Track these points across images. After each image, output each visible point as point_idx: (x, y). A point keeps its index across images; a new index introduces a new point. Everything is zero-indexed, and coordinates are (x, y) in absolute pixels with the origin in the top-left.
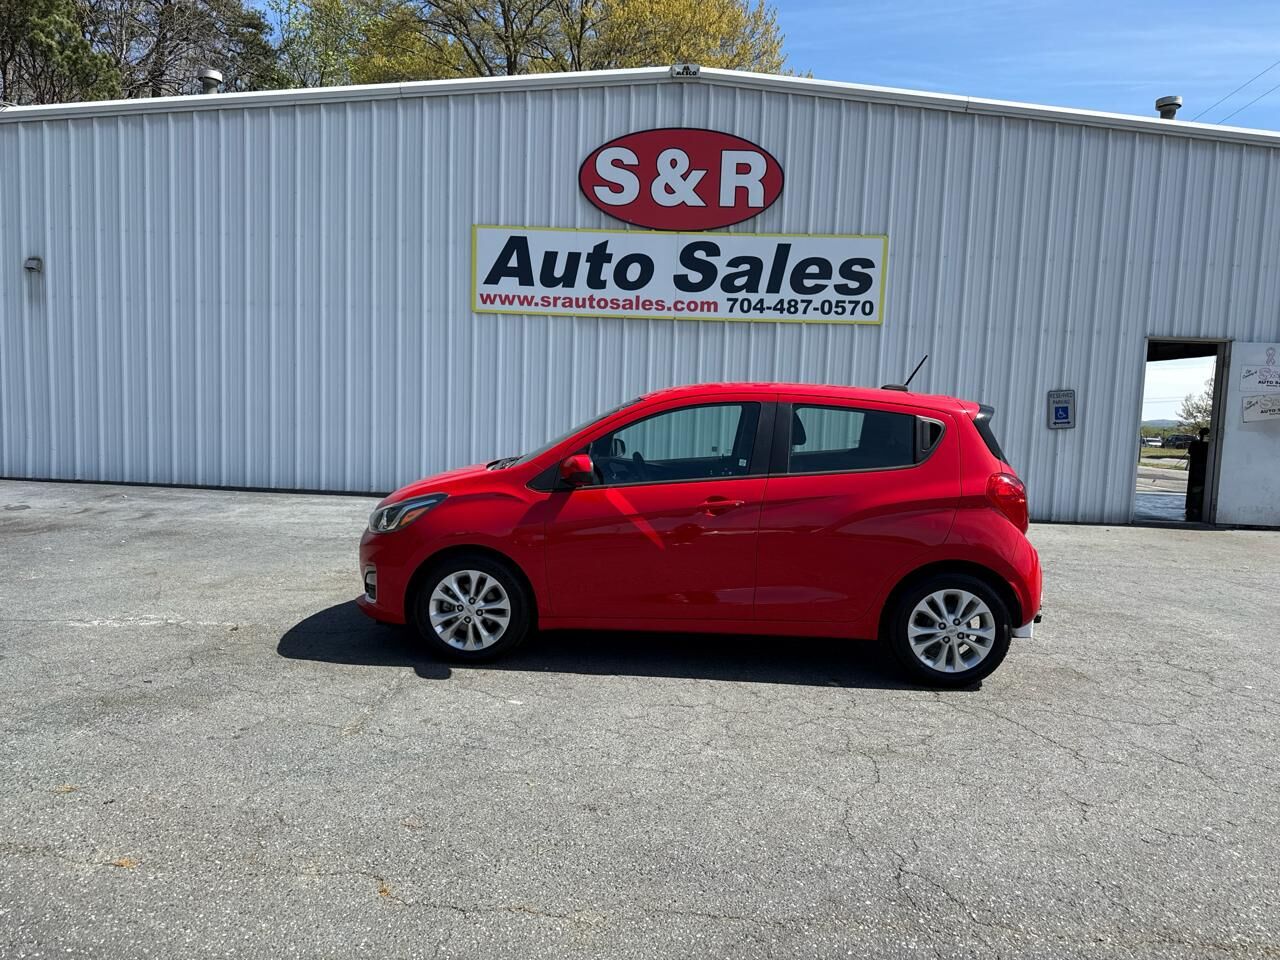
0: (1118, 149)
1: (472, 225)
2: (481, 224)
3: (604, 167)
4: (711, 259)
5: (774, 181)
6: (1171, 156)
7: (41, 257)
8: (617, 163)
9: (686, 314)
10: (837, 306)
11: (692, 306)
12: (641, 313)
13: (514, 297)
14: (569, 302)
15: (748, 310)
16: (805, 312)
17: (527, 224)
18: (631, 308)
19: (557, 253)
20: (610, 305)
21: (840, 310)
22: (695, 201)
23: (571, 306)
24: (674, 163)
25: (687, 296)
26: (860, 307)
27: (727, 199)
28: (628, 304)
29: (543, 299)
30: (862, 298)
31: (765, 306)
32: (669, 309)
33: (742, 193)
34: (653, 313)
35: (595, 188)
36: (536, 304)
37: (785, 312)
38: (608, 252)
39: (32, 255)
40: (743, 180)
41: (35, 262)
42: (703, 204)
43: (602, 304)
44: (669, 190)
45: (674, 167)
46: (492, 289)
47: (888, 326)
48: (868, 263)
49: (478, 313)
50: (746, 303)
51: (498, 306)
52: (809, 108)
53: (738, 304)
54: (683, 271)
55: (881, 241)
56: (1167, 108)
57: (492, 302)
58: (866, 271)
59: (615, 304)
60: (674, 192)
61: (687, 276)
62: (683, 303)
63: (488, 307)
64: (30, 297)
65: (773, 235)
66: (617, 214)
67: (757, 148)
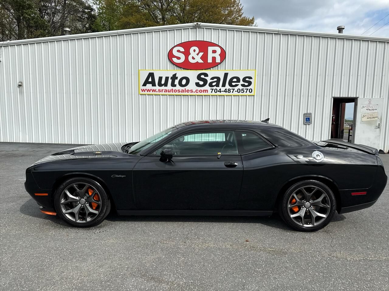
0: (323, 42)
1: (139, 70)
2: (141, 70)
3: (175, 52)
4: (206, 78)
6: (339, 43)
7: (22, 82)
8: (178, 51)
10: (242, 90)
11: (201, 91)
12: (186, 93)
13: (151, 90)
14: (166, 91)
15: (217, 92)
16: (233, 92)
17: (154, 69)
18: (183, 92)
19: (162, 77)
20: (177, 91)
21: (243, 91)
22: (201, 61)
24: (194, 51)
25: (199, 88)
26: (248, 90)
27: (210, 60)
28: (183, 91)
29: (159, 90)
30: (249, 88)
31: (221, 91)
32: (194, 92)
33: (214, 59)
34: (190, 93)
35: (173, 58)
36: (157, 92)
37: (227, 92)
38: (176, 76)
39: (20, 81)
40: (214, 55)
41: (20, 83)
42: (203, 62)
43: (175, 91)
44: (193, 58)
46: (144, 88)
47: (257, 96)
48: (250, 78)
49: (141, 95)
50: (216, 90)
51: (146, 92)
52: (233, 34)
53: (214, 90)
54: (198, 81)
55: (254, 72)
56: (340, 30)
58: (250, 80)
59: (179, 91)
60: (195, 59)
61: (199, 82)
62: (198, 90)
63: (143, 93)
64: (20, 93)
65: (223, 70)
66: (179, 66)
67: (218, 46)
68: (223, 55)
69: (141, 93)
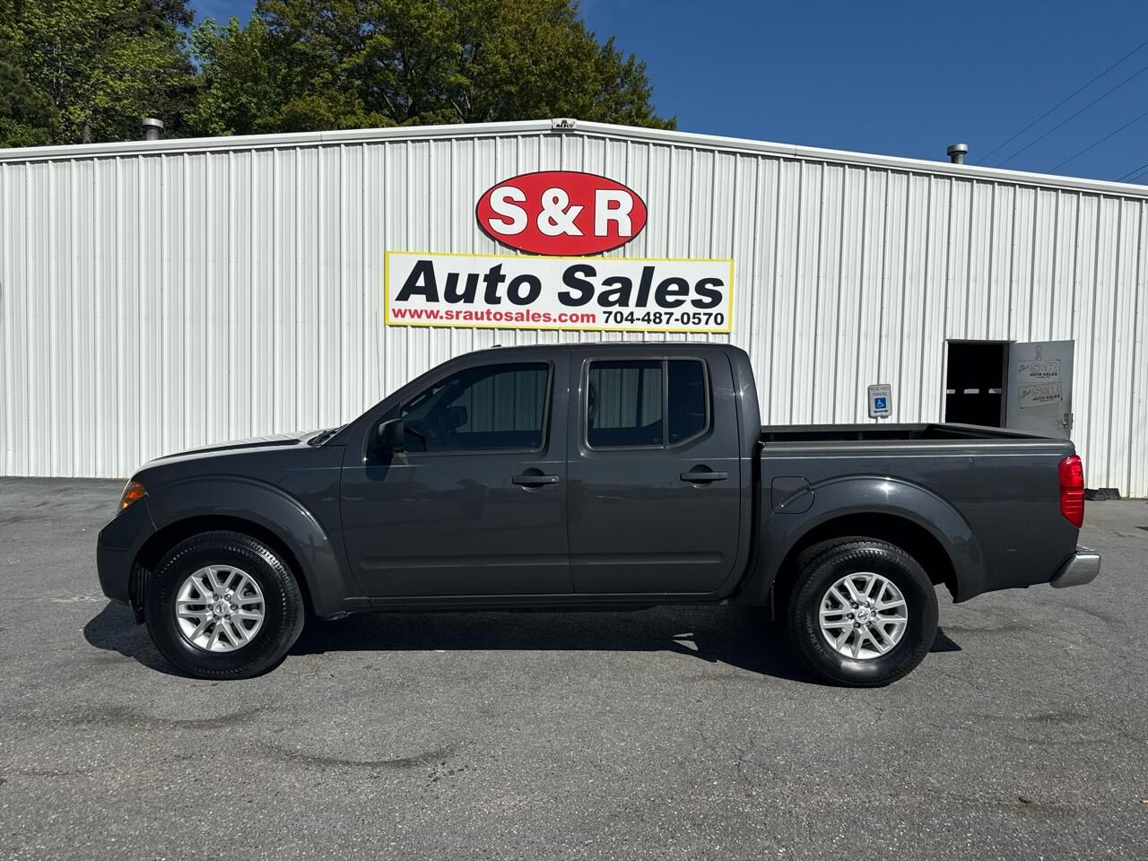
0: (917, 186)
1: (385, 252)
2: (393, 252)
3: (497, 203)
4: (589, 279)
6: (960, 191)
8: (508, 200)
9: (569, 325)
10: (694, 318)
11: (574, 318)
12: (531, 324)
13: (422, 311)
14: (469, 316)
15: (621, 321)
16: (668, 322)
17: (433, 250)
19: (458, 275)
20: (504, 317)
21: (696, 321)
22: (575, 231)
23: (471, 318)
24: (556, 200)
25: (570, 310)
26: (712, 318)
27: (601, 229)
28: (520, 317)
29: (447, 313)
30: (714, 311)
31: (635, 318)
33: (613, 225)
34: (541, 324)
35: (490, 220)
36: (441, 317)
37: (652, 323)
38: (501, 273)
40: (613, 214)
42: (582, 234)
43: (498, 316)
44: (552, 222)
45: (556, 204)
46: (402, 305)
47: (736, 334)
48: (718, 282)
49: (391, 326)
50: (619, 315)
51: (408, 320)
52: (667, 155)
53: (612, 316)
54: (566, 288)
55: (728, 264)
56: (955, 154)
57: (403, 316)
58: (717, 288)
59: (509, 316)
60: (557, 224)
61: (568, 293)
62: (566, 315)
63: (400, 320)
65: (639, 259)
66: (508, 242)
67: (624, 188)
68: (639, 215)
69: (392, 319)
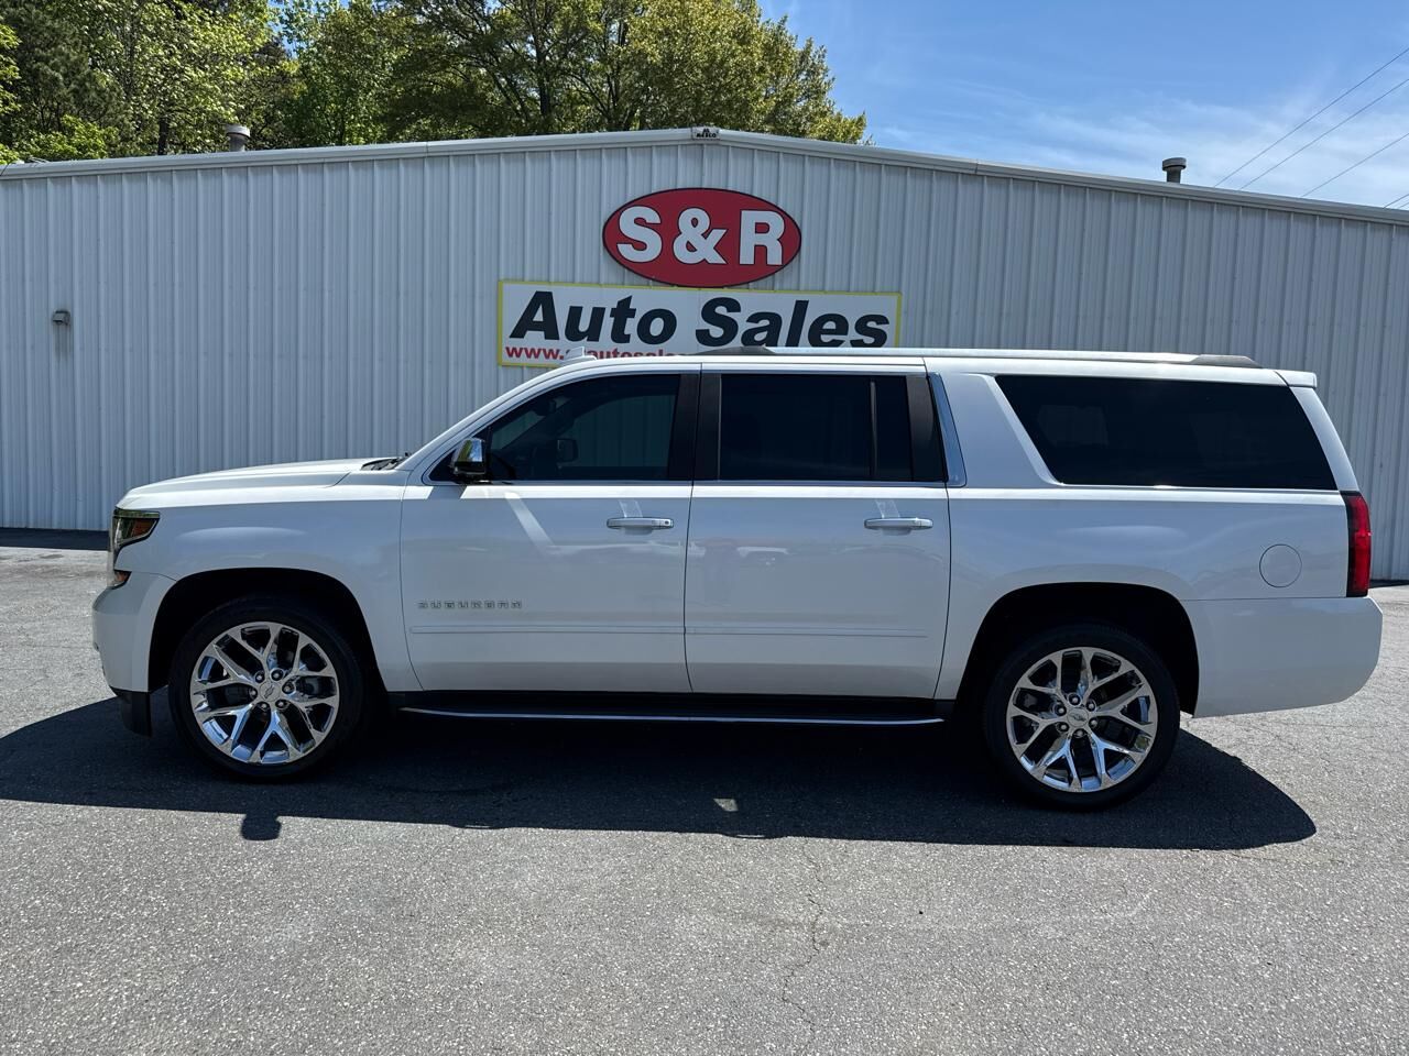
0: (1121, 211)
1: (499, 281)
2: (507, 280)
3: (627, 225)
5: (792, 240)
6: (1171, 216)
7: (70, 311)
8: (640, 222)
17: (553, 279)
19: (581, 308)
22: (715, 258)
24: (695, 222)
27: (747, 257)
33: (761, 251)
35: (619, 245)
39: (60, 309)
40: (762, 239)
41: (63, 315)
42: (724, 262)
44: (690, 248)
45: (695, 226)
52: (825, 169)
55: (894, 298)
56: (1173, 168)
60: (695, 250)
64: (58, 349)
66: (640, 271)
67: (775, 208)
